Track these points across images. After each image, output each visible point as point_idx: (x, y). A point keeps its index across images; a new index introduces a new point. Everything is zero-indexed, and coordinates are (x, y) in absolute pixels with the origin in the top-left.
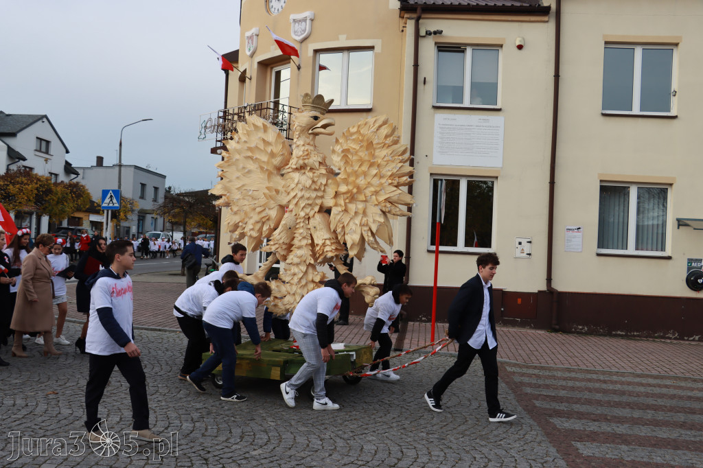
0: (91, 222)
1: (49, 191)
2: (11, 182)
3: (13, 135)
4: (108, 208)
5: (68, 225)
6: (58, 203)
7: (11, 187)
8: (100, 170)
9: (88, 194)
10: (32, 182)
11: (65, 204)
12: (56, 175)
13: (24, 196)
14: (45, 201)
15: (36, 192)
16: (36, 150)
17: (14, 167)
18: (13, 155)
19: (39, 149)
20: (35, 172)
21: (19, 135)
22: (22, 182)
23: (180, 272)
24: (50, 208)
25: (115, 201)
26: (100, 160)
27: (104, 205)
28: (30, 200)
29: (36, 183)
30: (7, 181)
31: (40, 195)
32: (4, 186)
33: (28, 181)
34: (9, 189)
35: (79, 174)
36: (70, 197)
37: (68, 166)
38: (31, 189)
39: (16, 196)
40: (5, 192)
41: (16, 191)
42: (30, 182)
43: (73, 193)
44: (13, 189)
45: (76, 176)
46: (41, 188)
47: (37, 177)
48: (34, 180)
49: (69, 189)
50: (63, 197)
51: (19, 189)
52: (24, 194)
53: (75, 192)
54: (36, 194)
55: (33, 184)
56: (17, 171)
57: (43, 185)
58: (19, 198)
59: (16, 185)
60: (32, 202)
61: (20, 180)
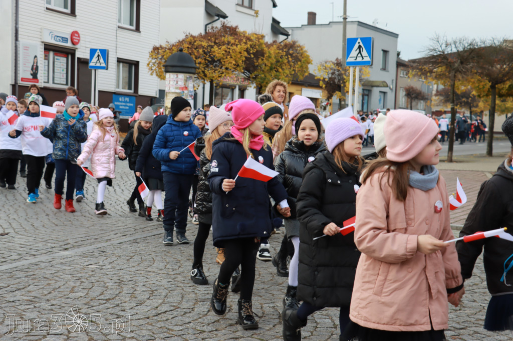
1: (260, 54)
2: (215, 43)
4: (355, 64)
6: (271, 69)
7: (216, 48)
8: (312, 29)
9: (308, 57)
10: (240, 41)
11: (280, 70)
12: (263, 37)
13: (231, 60)
14: (255, 68)
15: (246, 53)
16: (238, 5)
17: (218, 24)
18: (212, 12)
19: (241, 3)
20: (241, 29)
22: (229, 43)
23: (446, 158)
24: (263, 76)
25: (364, 53)
26: (312, 17)
27: (350, 60)
28: (238, 65)
29: (246, 43)
30: (211, 42)
31: (251, 58)
32: (207, 49)
33: (235, 41)
34: (214, 52)
35: (289, 35)
36: (286, 61)
37: (276, 25)
38: (240, 51)
39: (222, 60)
40: (210, 56)
41: (223, 54)
42: (238, 42)
43: (289, 56)
44: (218, 52)
45: (286, 37)
46: (251, 49)
47: (247, 35)
48: (242, 40)
49: (285, 50)
50: (278, 61)
51: (226, 51)
52: (231, 57)
53: (291, 55)
54: (246, 57)
55: (242, 44)
56: (221, 28)
57: (253, 45)
58: (226, 62)
59: (221, 45)
60: (241, 68)
61: (226, 39)
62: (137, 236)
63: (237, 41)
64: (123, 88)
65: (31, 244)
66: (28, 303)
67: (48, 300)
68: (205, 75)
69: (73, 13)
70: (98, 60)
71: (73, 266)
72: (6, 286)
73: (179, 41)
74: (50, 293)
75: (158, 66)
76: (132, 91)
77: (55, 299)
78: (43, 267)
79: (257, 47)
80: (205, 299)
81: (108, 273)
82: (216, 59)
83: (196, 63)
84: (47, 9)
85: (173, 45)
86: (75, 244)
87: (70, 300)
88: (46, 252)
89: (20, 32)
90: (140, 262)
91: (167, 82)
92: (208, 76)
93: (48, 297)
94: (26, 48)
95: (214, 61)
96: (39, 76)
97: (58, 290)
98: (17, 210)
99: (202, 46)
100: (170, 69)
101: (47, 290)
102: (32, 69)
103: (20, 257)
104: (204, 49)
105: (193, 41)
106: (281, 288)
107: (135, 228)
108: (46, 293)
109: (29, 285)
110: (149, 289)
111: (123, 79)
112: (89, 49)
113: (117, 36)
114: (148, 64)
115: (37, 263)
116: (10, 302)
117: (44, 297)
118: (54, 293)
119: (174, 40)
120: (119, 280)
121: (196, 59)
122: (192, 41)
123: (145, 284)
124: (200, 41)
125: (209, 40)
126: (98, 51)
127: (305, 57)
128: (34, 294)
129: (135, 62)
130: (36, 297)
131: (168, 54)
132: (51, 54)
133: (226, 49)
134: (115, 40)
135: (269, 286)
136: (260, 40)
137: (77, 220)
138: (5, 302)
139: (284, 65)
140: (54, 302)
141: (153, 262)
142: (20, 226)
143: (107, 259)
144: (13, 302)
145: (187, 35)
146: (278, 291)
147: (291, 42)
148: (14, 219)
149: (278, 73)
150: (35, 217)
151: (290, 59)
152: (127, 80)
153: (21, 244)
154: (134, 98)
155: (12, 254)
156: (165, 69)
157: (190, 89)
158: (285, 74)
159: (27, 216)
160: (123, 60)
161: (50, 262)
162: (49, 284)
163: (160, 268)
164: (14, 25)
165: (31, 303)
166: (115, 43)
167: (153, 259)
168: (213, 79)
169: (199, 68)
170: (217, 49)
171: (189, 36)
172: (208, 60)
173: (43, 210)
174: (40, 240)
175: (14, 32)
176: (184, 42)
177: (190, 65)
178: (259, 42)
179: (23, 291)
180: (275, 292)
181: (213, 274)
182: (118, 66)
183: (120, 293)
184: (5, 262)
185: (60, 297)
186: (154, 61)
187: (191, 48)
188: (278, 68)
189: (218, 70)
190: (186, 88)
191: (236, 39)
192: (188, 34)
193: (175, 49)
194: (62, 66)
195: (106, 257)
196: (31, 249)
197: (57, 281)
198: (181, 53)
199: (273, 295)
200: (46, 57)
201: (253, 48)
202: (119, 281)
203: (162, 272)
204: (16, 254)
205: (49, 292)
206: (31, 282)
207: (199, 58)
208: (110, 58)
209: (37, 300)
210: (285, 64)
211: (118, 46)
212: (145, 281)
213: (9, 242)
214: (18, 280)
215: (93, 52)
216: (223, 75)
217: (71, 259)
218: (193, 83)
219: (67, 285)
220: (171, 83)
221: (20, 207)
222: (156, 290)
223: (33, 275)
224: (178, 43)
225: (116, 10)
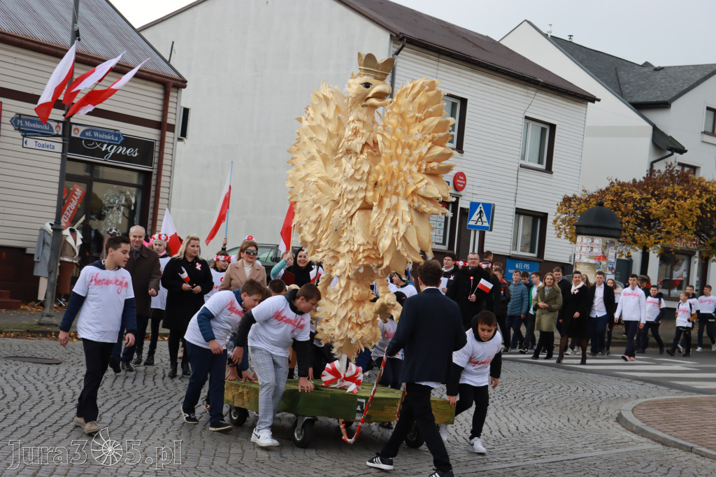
2: (653, 194)
3: (664, 105)
7: (653, 203)
10: (692, 193)
13: (676, 221)
15: (699, 211)
16: (705, 133)
17: (661, 167)
18: (663, 144)
19: (710, 130)
21: (674, 105)
22: (674, 195)
28: (686, 228)
29: (700, 196)
30: (648, 193)
31: (707, 218)
32: (641, 202)
33: (684, 193)
34: (650, 207)
38: (690, 208)
39: (661, 220)
40: (643, 213)
41: (663, 211)
42: (688, 194)
44: (656, 208)
46: (708, 205)
47: (703, 184)
48: (696, 191)
51: (668, 207)
52: (676, 216)
54: (697, 217)
55: (693, 197)
56: (666, 172)
57: (712, 200)
58: (667, 223)
59: (662, 199)
60: (690, 232)
61: (670, 190)
63: (687, 192)
64: (522, 251)
68: (635, 241)
69: (460, 147)
70: (480, 217)
73: (601, 190)
75: (569, 225)
76: (535, 255)
82: (652, 218)
83: (622, 223)
85: (592, 196)
91: (578, 249)
92: (639, 242)
95: (649, 220)
100: (583, 230)
104: (636, 203)
105: (620, 190)
111: (523, 237)
112: (469, 203)
113: (517, 179)
114: (555, 221)
119: (593, 189)
121: (624, 215)
122: (619, 191)
124: (630, 191)
125: (645, 190)
126: (481, 205)
129: (542, 215)
131: (584, 208)
133: (669, 204)
134: (515, 184)
145: (612, 183)
152: (529, 239)
154: (538, 264)
156: (576, 229)
157: (609, 259)
160: (524, 212)
166: (515, 187)
169: (625, 231)
170: (655, 203)
171: (616, 183)
172: (640, 219)
176: (607, 192)
177: (611, 226)
182: (517, 221)
186: (563, 216)
187: (616, 201)
189: (655, 235)
190: (605, 257)
191: (686, 190)
192: (614, 181)
193: (593, 202)
198: (601, 207)
201: (711, 203)
207: (627, 215)
211: (518, 192)
215: (474, 205)
216: (661, 241)
218: (615, 251)
220: (584, 249)
224: (598, 192)
225: (519, 144)
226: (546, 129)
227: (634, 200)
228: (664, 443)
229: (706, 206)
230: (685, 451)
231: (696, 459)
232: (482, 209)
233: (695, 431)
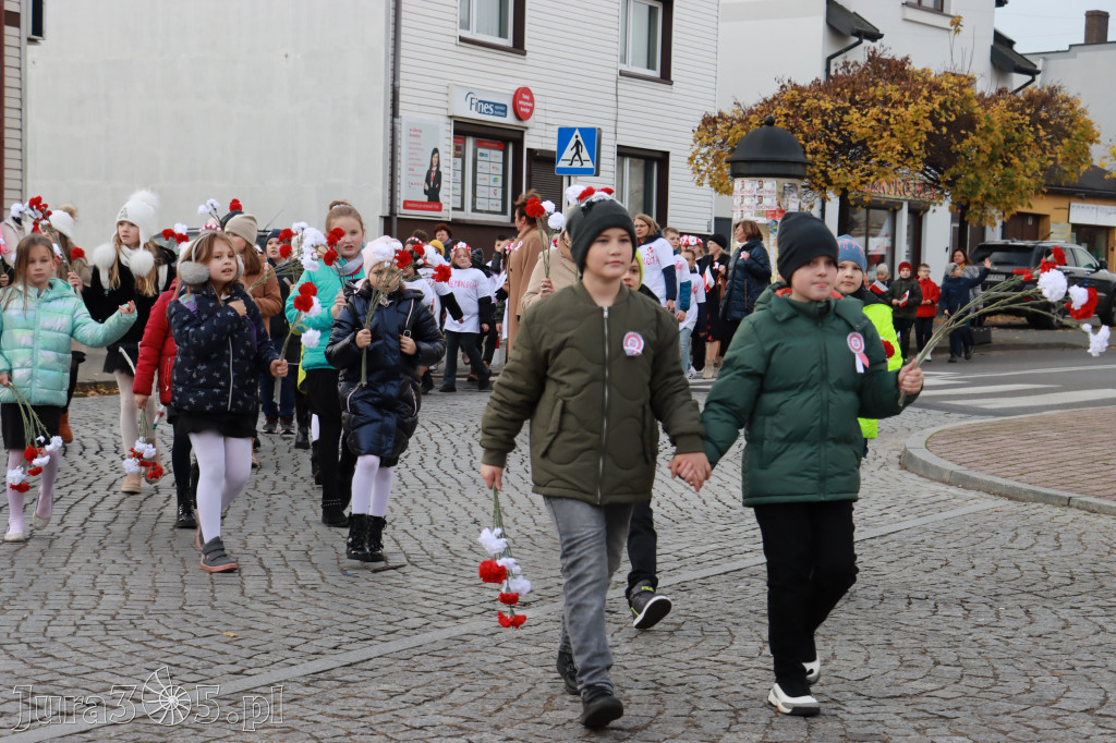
0: (1076, 228)
1: (967, 122)
2: (853, 102)
5: (1003, 237)
6: (993, 159)
7: (854, 114)
8: (1098, 54)
10: (915, 94)
11: (1016, 161)
12: (971, 80)
13: (893, 142)
14: (953, 158)
15: (929, 123)
17: (859, 55)
18: (843, 25)
20: (916, 65)
22: (886, 100)
24: (971, 177)
26: (1097, 23)
28: (910, 154)
29: (929, 99)
30: (844, 99)
31: (941, 135)
32: (834, 114)
33: (903, 95)
34: (850, 123)
35: (1039, 72)
36: (1030, 139)
37: (1003, 50)
38: (915, 119)
39: (869, 143)
40: (839, 132)
41: (871, 127)
42: (910, 97)
43: (1039, 126)
44: (859, 123)
45: (1029, 78)
46: (943, 112)
47: (929, 80)
48: (921, 90)
49: (1028, 111)
50: (1009, 140)
52: (892, 135)
53: (1044, 123)
54: (927, 133)
55: (918, 101)
56: (867, 64)
57: (948, 104)
58: (880, 147)
59: (867, 107)
60: (918, 160)
61: (879, 92)
62: (686, 575)
63: (907, 94)
65: (447, 590)
66: (453, 733)
67: (497, 727)
68: (829, 182)
69: (519, 46)
70: (577, 153)
71: (545, 644)
72: (403, 690)
73: (765, 100)
74: (500, 709)
75: (717, 158)
77: (512, 725)
78: (478, 647)
79: (958, 107)
80: (866, 735)
81: (626, 664)
82: (854, 141)
83: (805, 152)
84: (462, 39)
85: (751, 112)
86: (544, 592)
87: (545, 727)
88: (482, 610)
89: (402, 98)
90: (700, 639)
91: (736, 200)
92: (834, 182)
93: (496, 720)
94: (415, 132)
95: (851, 146)
96: (441, 195)
97: (516, 703)
98: (409, 510)
99: (821, 110)
100: (744, 168)
101: (492, 701)
102: (428, 180)
103: (424, 621)
104: (826, 118)
105: (799, 98)
106: (1054, 712)
107: (678, 553)
108: (491, 708)
109: (452, 690)
110: (728, 707)
111: (631, 194)
112: (556, 129)
113: (617, 95)
114: (691, 159)
115: (465, 637)
116: (415, 728)
117: (487, 720)
118: (510, 711)
119: (751, 100)
120: (654, 681)
121: (807, 141)
122: (794, 100)
123: (716, 692)
124: (815, 97)
125: (838, 94)
126: (577, 133)
127: (1083, 126)
128: (463, 711)
129: (659, 155)
130: (469, 719)
131: (739, 132)
132: (470, 143)
133: (881, 115)
134: (614, 104)
135: (1023, 707)
136: (965, 90)
137: (544, 533)
138: (404, 728)
139: (1026, 147)
140: (511, 732)
141: (729, 639)
142: (419, 548)
143: (621, 629)
144: (421, 728)
145: (783, 86)
146: (1048, 719)
147: (1045, 91)
148: (405, 531)
149: (1009, 170)
150: (450, 526)
151: (1042, 133)
152: (640, 197)
153: (425, 591)
155: (408, 614)
156: (732, 169)
158: (1027, 170)
159: (432, 523)
160: (631, 152)
161: (493, 634)
162: (495, 689)
163: (748, 654)
164: (390, 81)
165: (460, 733)
166: (614, 110)
167: (729, 631)
168: (849, 188)
169: (812, 164)
170: (858, 115)
171: (789, 86)
172: (834, 143)
173: (465, 509)
174: (466, 582)
175: (390, 96)
176: (776, 103)
177: (791, 158)
178: (961, 93)
179: (440, 705)
180: (1039, 724)
181: (879, 672)
182: (620, 165)
183: (659, 713)
184: (393, 632)
185: (524, 721)
186: (704, 150)
187: (793, 117)
188: (1012, 156)
189: (860, 168)
191: (905, 90)
192: (786, 83)
193: (755, 120)
194: (493, 171)
195: (617, 626)
196: (447, 603)
197: (511, 682)
198: (769, 128)
199: (1036, 731)
200: (459, 152)
201: (947, 110)
202: (654, 685)
203: (756, 663)
204: (416, 614)
205: (497, 707)
206: (455, 682)
207: (813, 138)
208: (603, 148)
209: (471, 725)
210: (1029, 146)
211: (620, 118)
212: (714, 685)
213: (397, 585)
214: (425, 678)
215: (565, 134)
216: (872, 179)
217: (538, 629)
218: (798, 201)
219: (536, 692)
220: (747, 201)
221: (414, 502)
222: (745, 710)
223: (459, 665)
224: (762, 104)
225: (616, 35)
226: (656, 8)
227: (824, 112)
228: (1012, 495)
229: (939, 114)
230: (1055, 505)
231: (1087, 518)
232: (580, 139)
233: (1054, 470)
